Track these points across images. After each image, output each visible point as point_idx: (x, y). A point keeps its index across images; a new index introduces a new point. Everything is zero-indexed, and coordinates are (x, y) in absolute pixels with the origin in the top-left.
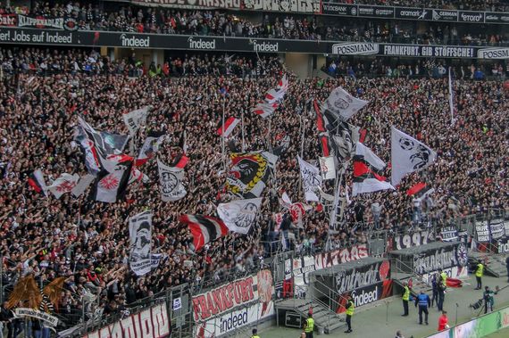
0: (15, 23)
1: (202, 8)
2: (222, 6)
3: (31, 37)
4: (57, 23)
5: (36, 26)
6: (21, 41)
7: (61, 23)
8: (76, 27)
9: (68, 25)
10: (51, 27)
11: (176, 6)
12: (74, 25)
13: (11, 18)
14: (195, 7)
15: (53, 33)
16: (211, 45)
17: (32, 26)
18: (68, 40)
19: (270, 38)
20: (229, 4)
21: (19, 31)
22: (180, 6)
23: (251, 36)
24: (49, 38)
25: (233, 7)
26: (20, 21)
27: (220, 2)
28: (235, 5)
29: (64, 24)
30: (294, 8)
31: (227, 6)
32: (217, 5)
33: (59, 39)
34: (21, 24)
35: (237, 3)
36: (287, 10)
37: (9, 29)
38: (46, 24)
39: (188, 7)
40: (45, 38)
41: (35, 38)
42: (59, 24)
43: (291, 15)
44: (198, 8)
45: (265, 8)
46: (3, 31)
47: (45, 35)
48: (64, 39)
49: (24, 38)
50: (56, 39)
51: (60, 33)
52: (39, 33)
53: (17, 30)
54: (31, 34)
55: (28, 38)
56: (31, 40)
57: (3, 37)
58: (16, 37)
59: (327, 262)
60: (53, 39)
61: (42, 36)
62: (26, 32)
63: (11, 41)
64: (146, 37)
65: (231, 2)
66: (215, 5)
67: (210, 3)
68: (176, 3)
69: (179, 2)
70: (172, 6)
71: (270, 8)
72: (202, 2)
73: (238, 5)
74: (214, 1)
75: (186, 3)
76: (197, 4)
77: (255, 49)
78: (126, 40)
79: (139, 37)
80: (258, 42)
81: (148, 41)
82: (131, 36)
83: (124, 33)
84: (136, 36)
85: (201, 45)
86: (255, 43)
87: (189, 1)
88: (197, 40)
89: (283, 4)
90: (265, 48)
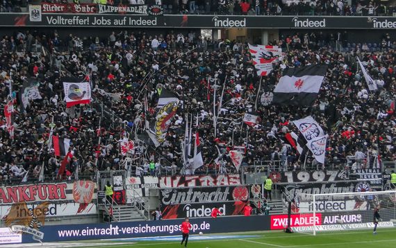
0: (95, 11)
3: (112, 22)
4: (140, 9)
5: (118, 12)
6: (101, 25)
7: (145, 10)
8: (161, 13)
9: (152, 11)
10: (134, 13)
12: (160, 11)
13: (90, 7)
15: (137, 18)
16: (321, 24)
17: (114, 12)
18: (153, 23)
19: (395, 15)
21: (99, 17)
23: (371, 15)
24: (131, 22)
26: (101, 9)
29: (147, 11)
33: (143, 23)
34: (101, 11)
37: (88, 16)
38: (128, 10)
40: (127, 22)
41: (117, 22)
42: (143, 10)
46: (81, 17)
47: (127, 20)
48: (149, 22)
49: (104, 22)
50: (139, 22)
51: (144, 18)
52: (121, 18)
53: (96, 16)
54: (112, 19)
55: (109, 22)
56: (112, 24)
57: (82, 22)
58: (96, 22)
59: (179, 184)
60: (136, 22)
61: (125, 20)
62: (106, 18)
63: (90, 24)
64: (242, 19)
77: (375, 26)
78: (218, 21)
79: (234, 19)
80: (378, 20)
81: (245, 22)
82: (225, 18)
83: (216, 16)
84: (231, 19)
85: (308, 24)
86: (374, 21)
88: (303, 20)
90: (387, 25)
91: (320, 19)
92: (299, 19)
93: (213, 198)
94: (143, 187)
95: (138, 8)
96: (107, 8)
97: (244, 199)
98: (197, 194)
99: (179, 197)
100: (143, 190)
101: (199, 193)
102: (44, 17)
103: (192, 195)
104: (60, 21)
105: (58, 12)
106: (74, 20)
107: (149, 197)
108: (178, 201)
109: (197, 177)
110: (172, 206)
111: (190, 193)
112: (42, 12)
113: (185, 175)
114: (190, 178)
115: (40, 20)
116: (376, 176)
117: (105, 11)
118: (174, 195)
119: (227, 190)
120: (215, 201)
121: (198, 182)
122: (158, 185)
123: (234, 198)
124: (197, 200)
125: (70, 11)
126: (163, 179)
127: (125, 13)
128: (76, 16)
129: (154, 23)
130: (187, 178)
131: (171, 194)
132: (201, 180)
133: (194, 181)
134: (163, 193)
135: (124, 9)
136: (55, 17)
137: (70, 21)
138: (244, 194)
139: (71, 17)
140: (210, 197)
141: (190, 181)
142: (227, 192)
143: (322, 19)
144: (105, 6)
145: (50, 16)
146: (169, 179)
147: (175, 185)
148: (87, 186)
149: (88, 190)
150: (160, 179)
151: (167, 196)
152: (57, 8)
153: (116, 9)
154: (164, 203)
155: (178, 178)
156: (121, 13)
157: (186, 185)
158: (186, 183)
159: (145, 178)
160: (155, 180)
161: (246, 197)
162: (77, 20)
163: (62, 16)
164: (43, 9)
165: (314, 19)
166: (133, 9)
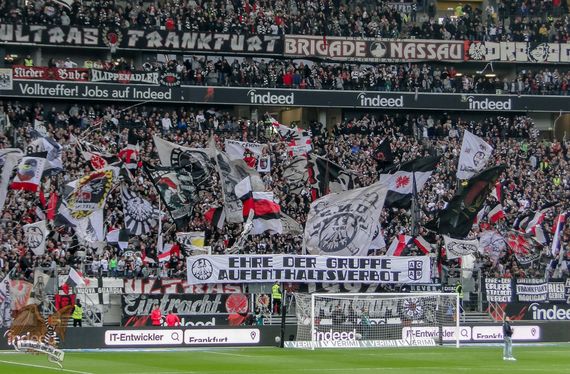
0: (86, 78)
1: (397, 61)
2: (432, 57)
3: (110, 93)
4: (149, 78)
5: (117, 81)
6: (95, 97)
7: (155, 78)
8: (178, 83)
9: (165, 80)
10: (140, 82)
11: (352, 59)
12: (176, 80)
13: (80, 72)
14: (383, 60)
15: (144, 89)
16: (398, 103)
17: (112, 81)
18: (166, 96)
19: (499, 93)
20: (443, 55)
21: (92, 87)
22: (359, 60)
23: (466, 91)
24: (136, 94)
25: (450, 58)
26: (95, 75)
27: (428, 53)
28: (453, 56)
29: (159, 79)
30: (553, 58)
31: (440, 58)
32: (423, 55)
33: (152, 95)
34: (95, 79)
35: (455, 52)
36: (541, 60)
37: (76, 84)
38: (133, 79)
39: (372, 60)
40: (131, 94)
41: (116, 94)
42: (153, 78)
43: (551, 67)
44: (390, 60)
45: (504, 59)
46: (68, 86)
47: (131, 91)
48: (161, 96)
49: (99, 93)
50: (147, 95)
51: (154, 89)
52: (122, 89)
53: (88, 85)
54: (110, 89)
55: (105, 93)
56: (110, 96)
57: (68, 93)
58: (88, 92)
59: (154, 289)
60: (143, 95)
61: (127, 92)
62: (102, 87)
63: (80, 96)
64: (289, 93)
65: (446, 53)
66: (419, 56)
67: (410, 55)
68: (353, 55)
69: (358, 54)
70: (346, 59)
71: (512, 59)
72: (397, 53)
73: (459, 56)
74: (417, 52)
75: (369, 55)
76: (387, 55)
77: (472, 107)
78: (256, 96)
79: (278, 93)
80: (476, 99)
81: (292, 97)
82: (265, 92)
83: (253, 89)
84: (272, 93)
85: (379, 102)
86: (471, 100)
87: (373, 52)
88: (372, 96)
89: (534, 52)
90: (488, 106)
91: (396, 96)
92: (367, 96)
93: (198, 309)
94: (100, 291)
95: (146, 76)
96: (103, 75)
97: (242, 312)
98: (175, 302)
99: (149, 306)
100: (101, 296)
101: (178, 301)
102: (16, 84)
103: (168, 303)
104: (38, 90)
105: (35, 78)
106: (57, 89)
107: (110, 306)
108: (147, 311)
109: (180, 281)
110: (139, 317)
111: (164, 300)
112: (14, 77)
113: (162, 279)
114: (169, 282)
115: (11, 88)
116: (434, 288)
117: (101, 79)
118: (142, 303)
119: (218, 298)
120: (201, 313)
121: (180, 288)
122: (123, 290)
123: (228, 309)
124: (175, 310)
125: (51, 78)
126: (130, 281)
127: (127, 82)
128: (61, 84)
129: (168, 96)
130: (164, 283)
131: (138, 301)
132: (184, 285)
133: (174, 286)
134: (127, 300)
135: (127, 77)
136: (32, 84)
137: (52, 91)
138: (243, 305)
139: (54, 85)
140: (194, 307)
141: (169, 286)
142: (217, 301)
143: (398, 96)
144: (100, 72)
145: (24, 84)
146: (138, 283)
147: (147, 290)
148: (21, 288)
149: (22, 292)
150: (125, 281)
151: (132, 304)
152: (34, 73)
153: (116, 76)
154: (128, 312)
155: (152, 282)
156: (122, 82)
157: (163, 291)
158: (163, 288)
160: (119, 282)
161: (246, 308)
162: (62, 89)
163: (42, 84)
164: (14, 74)
165: (388, 96)
166: (139, 77)
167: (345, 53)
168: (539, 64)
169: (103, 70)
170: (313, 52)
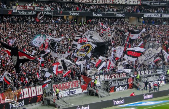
0: (33, 9)
1: (98, 4)
2: (105, 3)
5: (40, 10)
9: (51, 9)
11: (89, 3)
12: (54, 9)
13: (32, 7)
15: (46, 12)
16: (101, 15)
17: (39, 10)
18: (51, 14)
19: (122, 12)
22: (90, 3)
23: (115, 12)
25: (109, 3)
26: (35, 8)
27: (105, 2)
28: (110, 2)
29: (50, 9)
31: (107, 3)
32: (104, 2)
33: (48, 14)
34: (35, 9)
35: (111, 2)
36: (128, 4)
38: (44, 9)
39: (93, 3)
43: (130, 5)
44: (97, 4)
45: (121, 3)
46: (30, 11)
47: (44, 12)
48: (50, 14)
51: (49, 12)
52: (42, 12)
53: (34, 11)
57: (29, 13)
58: (34, 13)
59: (110, 78)
60: (46, 14)
63: (32, 14)
65: (108, 1)
66: (103, 3)
67: (101, 2)
68: (89, 2)
69: (90, 2)
70: (87, 3)
71: (122, 3)
72: (98, 2)
73: (111, 3)
74: (103, 2)
75: (92, 2)
76: (96, 2)
79: (76, 13)
80: (117, 14)
81: (79, 14)
83: (70, 12)
84: (75, 12)
85: (97, 15)
87: (93, 1)
88: (96, 13)
89: (127, 2)
90: (120, 15)
93: (123, 83)
94: (100, 80)
95: (47, 8)
97: (131, 83)
102: (17, 11)
103: (117, 82)
104: (23, 12)
105: (22, 9)
107: (102, 84)
108: (113, 85)
109: (114, 74)
112: (17, 9)
117: (37, 9)
123: (128, 82)
125: (26, 9)
127: (43, 10)
128: (28, 11)
130: (112, 75)
131: (112, 82)
132: (115, 76)
134: (110, 82)
135: (43, 8)
136: (21, 11)
137: (26, 13)
139: (26, 11)
145: (19, 11)
146: (107, 76)
150: (104, 76)
153: (40, 8)
154: (110, 86)
155: (109, 75)
156: (41, 10)
158: (112, 77)
159: (101, 76)
165: (99, 13)
166: (45, 9)
167: (87, 2)
168: (128, 5)
169: (37, 6)
170: (81, 1)
